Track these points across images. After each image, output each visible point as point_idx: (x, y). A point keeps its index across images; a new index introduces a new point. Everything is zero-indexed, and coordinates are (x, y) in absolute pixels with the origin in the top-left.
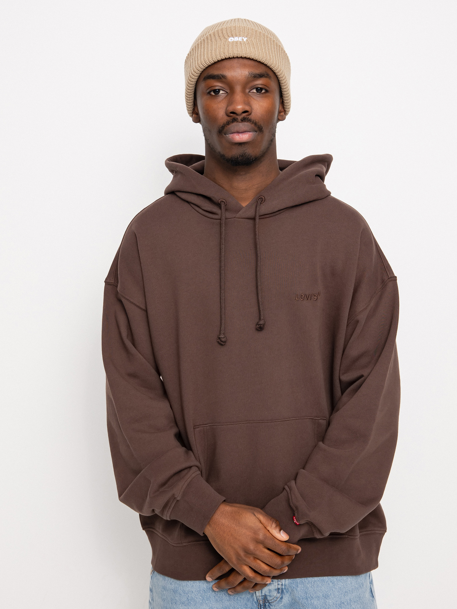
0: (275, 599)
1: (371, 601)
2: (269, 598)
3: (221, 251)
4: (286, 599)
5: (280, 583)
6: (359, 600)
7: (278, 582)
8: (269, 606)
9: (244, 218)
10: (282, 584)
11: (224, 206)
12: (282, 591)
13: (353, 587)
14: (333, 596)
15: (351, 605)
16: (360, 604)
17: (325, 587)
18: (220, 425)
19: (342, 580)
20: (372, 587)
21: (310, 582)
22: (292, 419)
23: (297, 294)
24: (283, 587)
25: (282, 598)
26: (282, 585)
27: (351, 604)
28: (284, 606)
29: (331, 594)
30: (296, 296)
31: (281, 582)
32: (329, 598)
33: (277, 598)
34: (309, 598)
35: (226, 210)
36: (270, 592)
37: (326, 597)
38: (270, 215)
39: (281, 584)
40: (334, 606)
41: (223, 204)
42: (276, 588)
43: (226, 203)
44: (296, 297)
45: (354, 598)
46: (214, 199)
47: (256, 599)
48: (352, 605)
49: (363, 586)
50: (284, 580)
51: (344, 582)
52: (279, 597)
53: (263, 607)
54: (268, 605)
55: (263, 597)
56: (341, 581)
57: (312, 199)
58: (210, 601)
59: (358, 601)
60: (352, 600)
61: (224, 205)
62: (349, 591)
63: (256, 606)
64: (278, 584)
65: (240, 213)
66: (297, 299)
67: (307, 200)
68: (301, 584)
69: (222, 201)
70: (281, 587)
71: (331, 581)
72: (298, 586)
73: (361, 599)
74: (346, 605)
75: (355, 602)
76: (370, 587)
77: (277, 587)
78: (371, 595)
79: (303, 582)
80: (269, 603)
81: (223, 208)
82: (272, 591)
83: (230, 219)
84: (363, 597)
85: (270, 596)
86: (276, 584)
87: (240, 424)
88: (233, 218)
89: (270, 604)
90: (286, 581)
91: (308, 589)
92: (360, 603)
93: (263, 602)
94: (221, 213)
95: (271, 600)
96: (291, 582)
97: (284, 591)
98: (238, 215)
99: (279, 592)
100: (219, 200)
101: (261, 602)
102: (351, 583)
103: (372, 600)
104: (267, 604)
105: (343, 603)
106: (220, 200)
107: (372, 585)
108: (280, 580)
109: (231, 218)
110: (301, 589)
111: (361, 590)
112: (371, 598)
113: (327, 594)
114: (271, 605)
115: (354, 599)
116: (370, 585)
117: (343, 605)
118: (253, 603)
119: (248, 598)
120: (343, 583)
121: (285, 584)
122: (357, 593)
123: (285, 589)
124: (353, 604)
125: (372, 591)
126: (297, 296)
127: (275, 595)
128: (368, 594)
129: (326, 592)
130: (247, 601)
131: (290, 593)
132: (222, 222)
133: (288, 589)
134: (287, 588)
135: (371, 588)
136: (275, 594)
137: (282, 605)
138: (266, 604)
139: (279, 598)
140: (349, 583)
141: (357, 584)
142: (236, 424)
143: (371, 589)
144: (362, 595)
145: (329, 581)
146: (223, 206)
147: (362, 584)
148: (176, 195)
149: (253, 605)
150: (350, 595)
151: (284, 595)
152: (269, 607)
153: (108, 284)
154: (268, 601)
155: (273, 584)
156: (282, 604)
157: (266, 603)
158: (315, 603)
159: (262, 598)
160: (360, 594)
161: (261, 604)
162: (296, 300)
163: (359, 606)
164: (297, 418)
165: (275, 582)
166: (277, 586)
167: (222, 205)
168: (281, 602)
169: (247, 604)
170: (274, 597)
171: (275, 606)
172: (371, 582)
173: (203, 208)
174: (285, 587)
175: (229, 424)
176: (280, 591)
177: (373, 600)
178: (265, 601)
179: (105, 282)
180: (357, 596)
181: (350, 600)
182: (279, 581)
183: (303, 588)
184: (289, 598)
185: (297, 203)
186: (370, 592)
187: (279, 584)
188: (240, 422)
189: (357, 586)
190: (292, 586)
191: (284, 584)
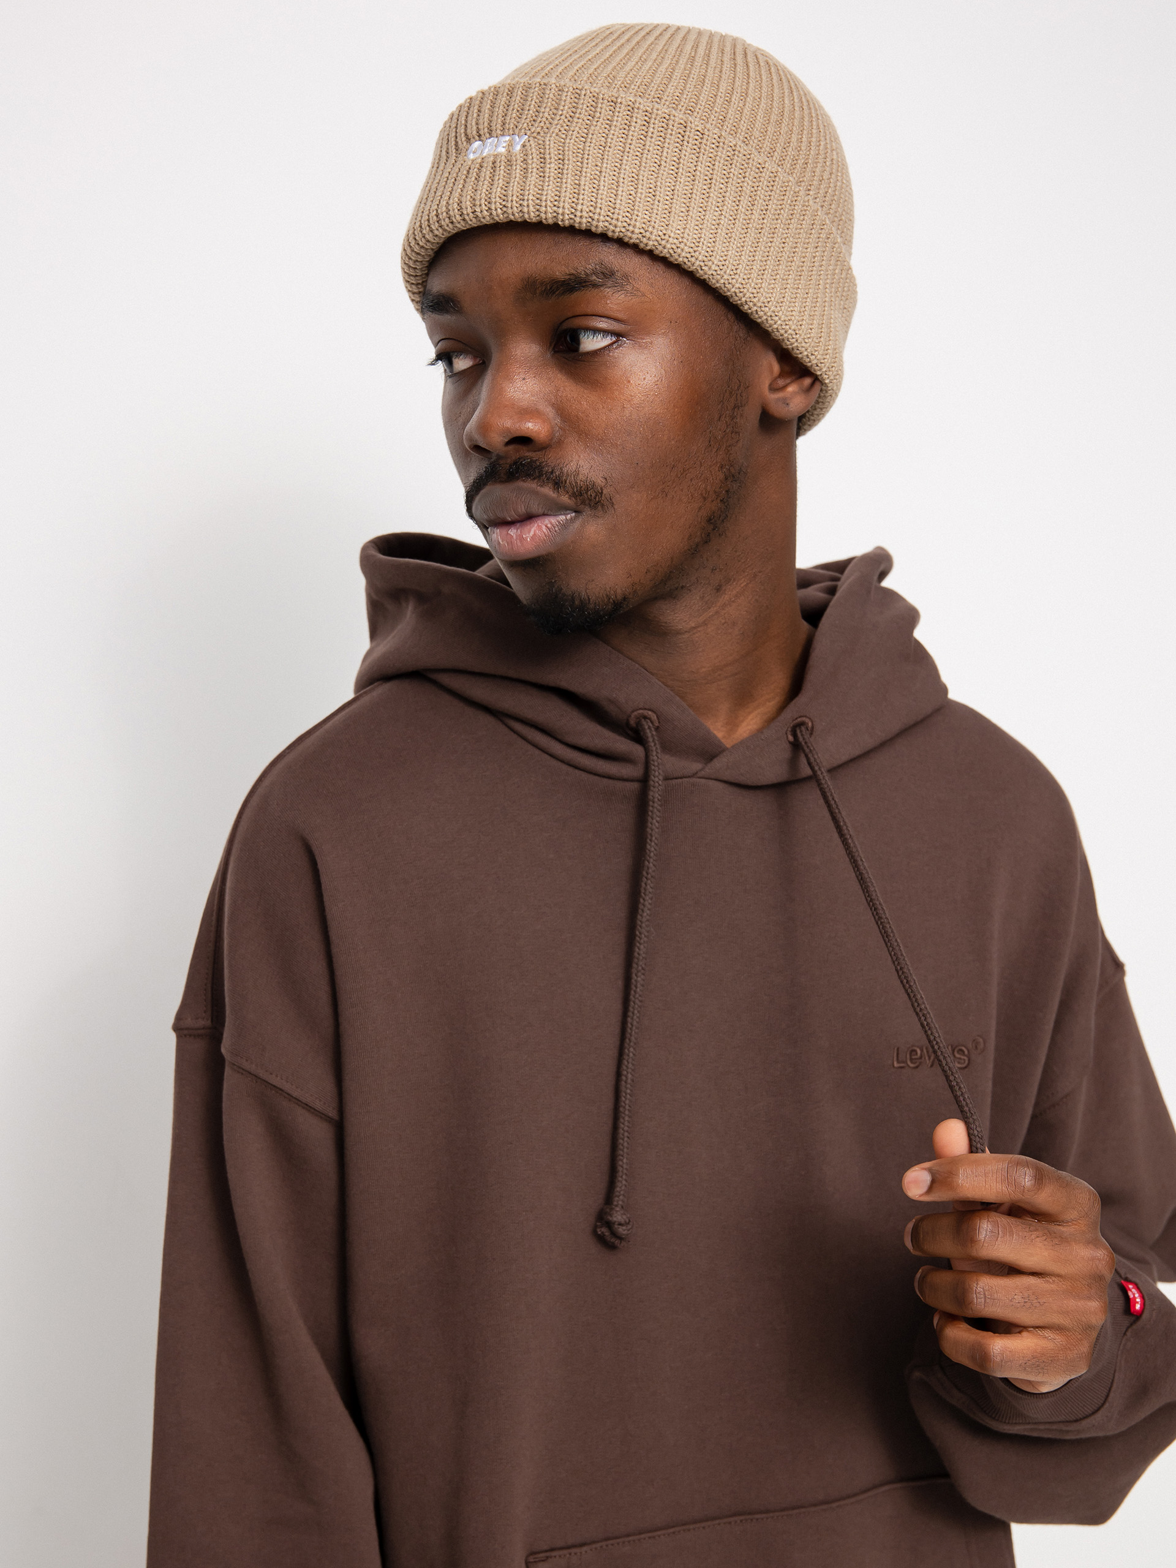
11: (654, 733)
23: (898, 1049)
35: (662, 746)
41: (649, 728)
43: (659, 722)
44: (896, 1058)
61: (652, 729)
65: (716, 763)
66: (896, 1065)
69: (645, 718)
81: (650, 742)
83: (679, 781)
88: (694, 777)
94: (647, 756)
100: (633, 712)
106: (636, 713)
109: (681, 778)
126: (898, 1054)
132: (649, 789)
146: (650, 734)
148: (435, 683)
153: (190, 1036)
167: (648, 731)
173: (570, 739)
179: (177, 1028)
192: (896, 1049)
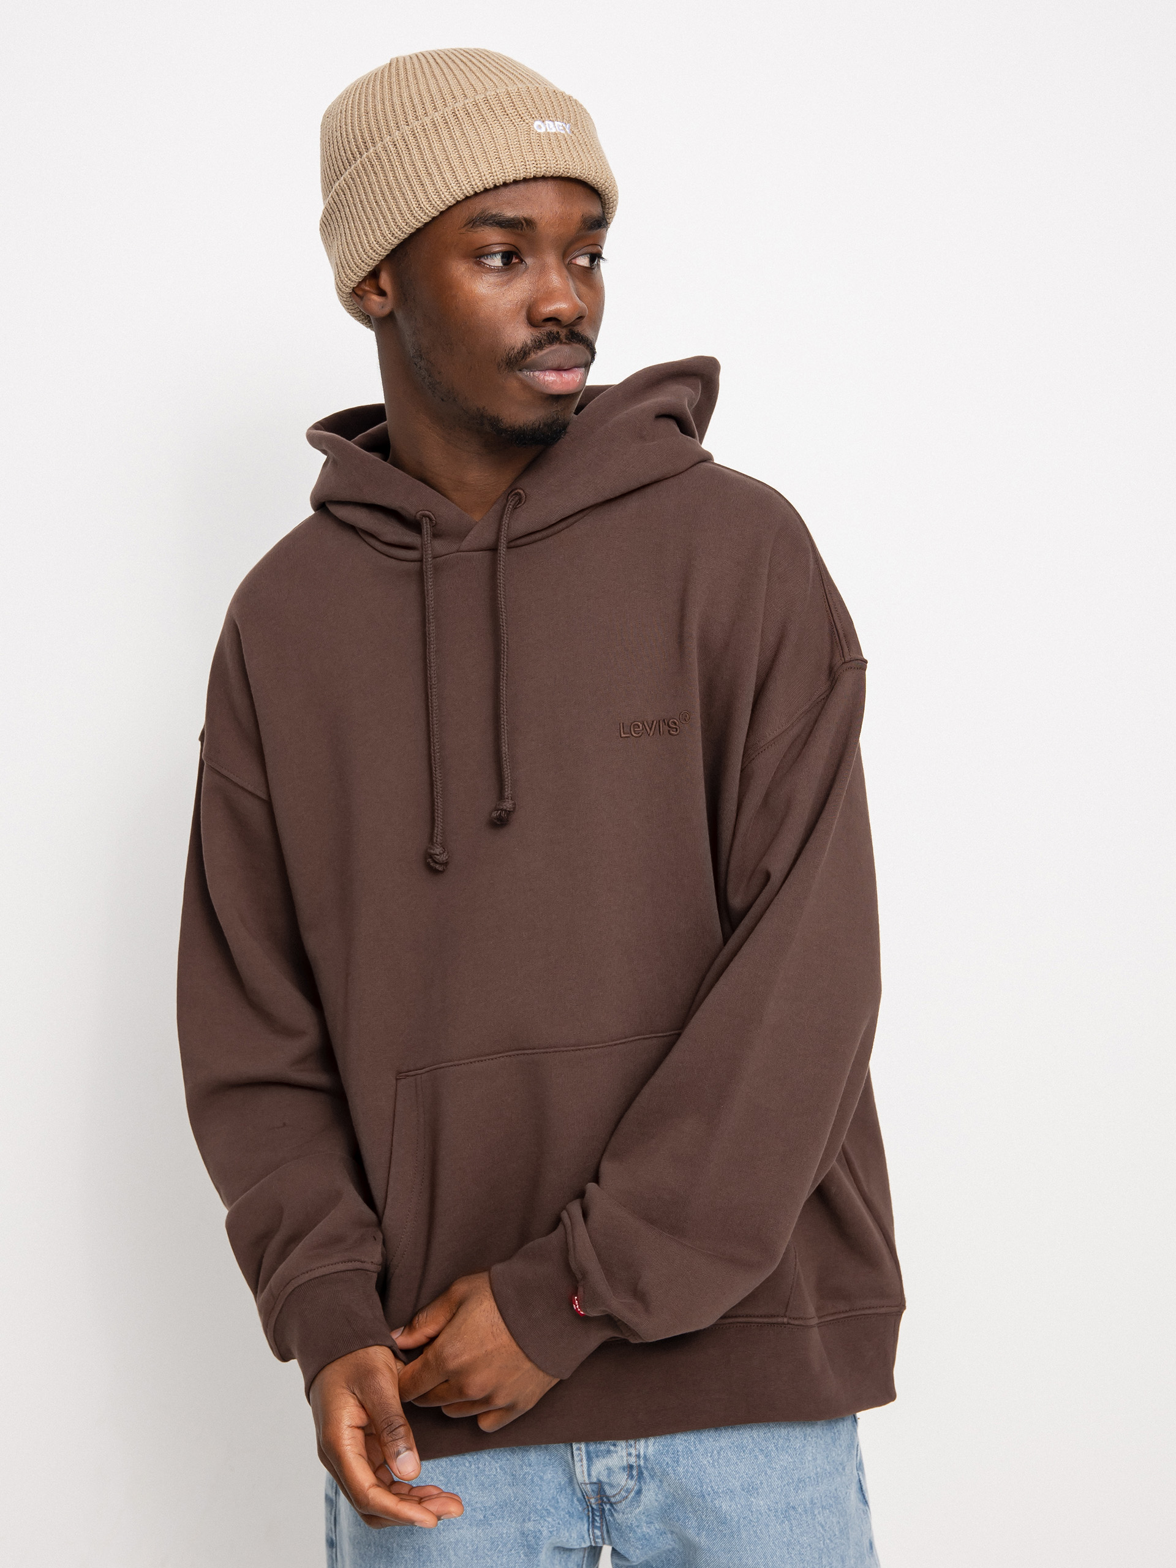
0: (624, 1494)
1: (862, 1513)
2: (609, 1491)
3: (426, 639)
4: (651, 1495)
5: (633, 1451)
6: (834, 1504)
7: (627, 1447)
8: (612, 1512)
9: (480, 551)
10: (639, 1453)
11: (428, 526)
12: (640, 1474)
13: (818, 1469)
14: (767, 1489)
15: (815, 1515)
16: (837, 1514)
17: (745, 1465)
18: (452, 1066)
19: (790, 1448)
20: (862, 1479)
21: (710, 1450)
22: (631, 1039)
23: (623, 724)
24: (642, 1463)
25: (639, 1492)
26: (638, 1456)
27: (814, 1513)
28: (646, 1514)
29: (761, 1483)
30: (621, 727)
31: (636, 1449)
32: (758, 1493)
33: (628, 1491)
34: (709, 1495)
35: (435, 536)
36: (609, 1476)
37: (750, 1489)
38: (544, 533)
39: (636, 1455)
40: (772, 1514)
41: (426, 523)
42: (625, 1463)
43: (436, 519)
44: (622, 731)
45: (821, 1498)
46: (403, 513)
47: (580, 1492)
48: (818, 1516)
49: (844, 1469)
50: (642, 1442)
51: (796, 1454)
52: (633, 1489)
53: (598, 1514)
54: (610, 1510)
55: (595, 1487)
56: (787, 1452)
57: (647, 481)
58: (466, 1488)
59: (831, 1506)
60: (816, 1501)
61: (428, 524)
62: (810, 1478)
63: (580, 1509)
64: (627, 1454)
65: (468, 538)
66: (623, 735)
67: (634, 485)
68: (688, 1458)
69: (425, 516)
70: (636, 1461)
71: (762, 1450)
72: (678, 1462)
73: (841, 1503)
74: (800, 1514)
75: (823, 1507)
76: (858, 1478)
77: (627, 1460)
78: (860, 1496)
79: (691, 1452)
80: (611, 1504)
81: (426, 533)
82: (614, 1472)
83: (444, 555)
84: (844, 1499)
85: (611, 1486)
86: (624, 1454)
87: (502, 1059)
88: (454, 552)
89: (613, 1508)
90: (648, 1446)
91: (704, 1472)
92: (839, 1511)
93: (597, 1500)
94: (423, 544)
95: (614, 1496)
96: (659, 1451)
97: (646, 1473)
98: (465, 545)
99: (631, 1476)
100: (418, 512)
101: (593, 1500)
102: (815, 1459)
103: (864, 1511)
104: (607, 1507)
105: (794, 1508)
107: (862, 1473)
108: (632, 1442)
109: (449, 554)
110: (687, 1471)
111: (839, 1479)
112: (861, 1506)
113: (752, 1483)
114: (615, 1510)
115: (822, 1501)
116: (858, 1474)
117: (792, 1512)
118: (572, 1501)
119: (560, 1484)
120: (791, 1458)
121: (645, 1456)
122: (830, 1486)
123: (647, 1468)
124: (819, 1513)
125: (862, 1488)
126: (623, 727)
127: (623, 1483)
128: (854, 1494)
129: (751, 1478)
130: (557, 1492)
131: (660, 1481)
132: (424, 567)
133: (653, 1468)
134: (650, 1466)
135: (860, 1481)
136: (622, 1479)
137: (640, 1512)
138: (604, 1506)
139: (632, 1491)
140: (810, 1458)
141: (829, 1462)
142: (492, 1059)
143: (861, 1484)
144: (842, 1493)
145: (757, 1450)
147: (841, 1464)
149: (571, 1505)
150: (811, 1488)
151: (645, 1483)
152: (612, 1515)
154: (608, 1498)
155: (616, 1452)
156: (641, 1508)
157: (605, 1503)
158: (724, 1507)
159: (593, 1491)
160: (836, 1490)
161: (594, 1506)
162: (621, 739)
163: (835, 1520)
164: (646, 1036)
165: (619, 1448)
166: (625, 1459)
168: (638, 1502)
169: (557, 1499)
170: (621, 1489)
171: (623, 1513)
172: (860, 1467)
173: (382, 538)
174: (645, 1463)
175: (475, 1059)
176: (635, 1473)
177: (867, 1510)
178: (601, 1499)
180: (830, 1493)
181: (812, 1502)
182: (631, 1446)
183: (691, 1470)
184: (656, 1495)
185: (608, 495)
186: (859, 1491)
187: (630, 1455)
188: (500, 1053)
189: (830, 1468)
190: (664, 1460)
191: (642, 1453)
192: (621, 725)
